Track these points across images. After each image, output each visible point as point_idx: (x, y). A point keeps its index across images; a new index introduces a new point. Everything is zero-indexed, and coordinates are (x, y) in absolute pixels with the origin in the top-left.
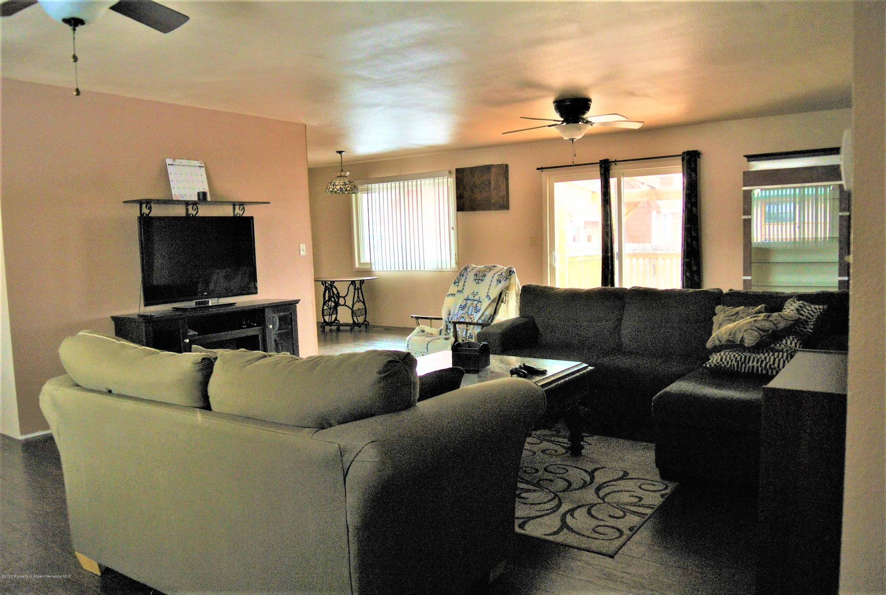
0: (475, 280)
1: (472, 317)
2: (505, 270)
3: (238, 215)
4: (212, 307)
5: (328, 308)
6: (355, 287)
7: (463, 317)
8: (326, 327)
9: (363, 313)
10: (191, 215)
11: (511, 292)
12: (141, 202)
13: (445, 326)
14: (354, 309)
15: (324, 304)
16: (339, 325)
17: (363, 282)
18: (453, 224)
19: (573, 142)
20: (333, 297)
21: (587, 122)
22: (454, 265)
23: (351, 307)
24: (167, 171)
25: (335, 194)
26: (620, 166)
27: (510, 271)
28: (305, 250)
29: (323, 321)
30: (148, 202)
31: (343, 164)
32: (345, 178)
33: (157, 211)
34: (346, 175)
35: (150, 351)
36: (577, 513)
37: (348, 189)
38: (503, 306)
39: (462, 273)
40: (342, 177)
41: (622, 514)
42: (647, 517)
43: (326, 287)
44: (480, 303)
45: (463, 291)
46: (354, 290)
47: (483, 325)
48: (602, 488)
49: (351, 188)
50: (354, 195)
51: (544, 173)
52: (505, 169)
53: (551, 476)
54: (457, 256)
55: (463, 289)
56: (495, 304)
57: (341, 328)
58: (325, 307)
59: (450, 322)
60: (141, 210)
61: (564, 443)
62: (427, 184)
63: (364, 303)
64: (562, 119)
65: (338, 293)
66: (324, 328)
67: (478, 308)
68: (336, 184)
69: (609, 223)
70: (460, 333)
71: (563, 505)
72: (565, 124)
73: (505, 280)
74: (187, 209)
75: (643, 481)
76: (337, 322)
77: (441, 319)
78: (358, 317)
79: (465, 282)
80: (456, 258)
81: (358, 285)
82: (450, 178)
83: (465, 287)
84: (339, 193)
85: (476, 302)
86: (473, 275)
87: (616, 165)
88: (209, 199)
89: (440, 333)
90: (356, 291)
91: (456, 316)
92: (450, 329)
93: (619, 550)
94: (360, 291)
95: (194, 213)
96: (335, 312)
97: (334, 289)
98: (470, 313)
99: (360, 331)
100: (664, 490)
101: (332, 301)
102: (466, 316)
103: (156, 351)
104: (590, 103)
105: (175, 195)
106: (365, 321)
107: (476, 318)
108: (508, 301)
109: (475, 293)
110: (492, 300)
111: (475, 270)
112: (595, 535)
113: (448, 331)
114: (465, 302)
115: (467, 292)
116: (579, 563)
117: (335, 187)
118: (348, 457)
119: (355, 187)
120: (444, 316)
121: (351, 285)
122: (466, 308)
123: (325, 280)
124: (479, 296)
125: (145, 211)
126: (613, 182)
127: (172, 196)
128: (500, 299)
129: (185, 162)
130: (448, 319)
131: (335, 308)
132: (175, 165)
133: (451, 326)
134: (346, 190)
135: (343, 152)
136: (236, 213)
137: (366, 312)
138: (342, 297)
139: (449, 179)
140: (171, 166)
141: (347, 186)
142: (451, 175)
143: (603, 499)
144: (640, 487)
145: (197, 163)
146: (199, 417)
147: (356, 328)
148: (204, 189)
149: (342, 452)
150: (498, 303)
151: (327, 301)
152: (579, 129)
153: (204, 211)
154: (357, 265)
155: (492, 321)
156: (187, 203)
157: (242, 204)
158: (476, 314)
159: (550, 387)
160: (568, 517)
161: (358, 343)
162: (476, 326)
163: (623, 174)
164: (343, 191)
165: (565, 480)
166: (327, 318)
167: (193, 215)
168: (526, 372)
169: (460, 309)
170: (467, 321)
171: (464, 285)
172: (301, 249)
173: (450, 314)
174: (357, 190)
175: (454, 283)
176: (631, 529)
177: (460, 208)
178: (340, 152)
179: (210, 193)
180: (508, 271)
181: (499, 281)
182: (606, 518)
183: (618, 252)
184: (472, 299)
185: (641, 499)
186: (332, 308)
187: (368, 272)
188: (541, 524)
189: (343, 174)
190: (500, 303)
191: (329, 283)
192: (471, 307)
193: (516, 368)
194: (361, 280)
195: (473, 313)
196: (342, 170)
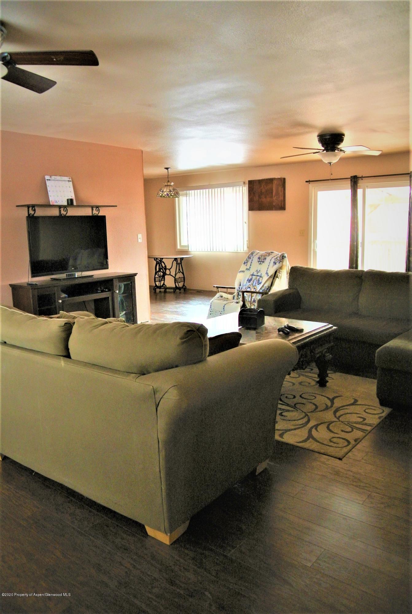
0: (259, 262)
1: (255, 287)
2: (279, 255)
3: (95, 215)
4: (77, 278)
5: (158, 276)
6: (177, 262)
7: (249, 287)
8: (157, 289)
9: (183, 280)
10: (63, 215)
11: (283, 271)
12: (28, 206)
13: (237, 293)
14: (176, 277)
15: (156, 274)
16: (166, 288)
17: (183, 259)
18: (246, 219)
19: (330, 165)
20: (162, 269)
21: (341, 150)
22: (246, 248)
23: (174, 276)
24: (46, 184)
25: (163, 198)
26: (365, 180)
27: (283, 256)
28: (141, 238)
29: (155, 285)
30: (33, 206)
31: (169, 176)
32: (170, 186)
33: (39, 212)
34: (171, 185)
35: (31, 316)
36: (319, 428)
37: (172, 194)
38: (277, 281)
39: (250, 256)
40: (168, 186)
41: (350, 429)
42: (367, 432)
43: (157, 262)
44: (261, 278)
45: (250, 269)
46: (176, 265)
47: (262, 294)
48: (338, 411)
49: (174, 194)
50: (177, 199)
51: (311, 185)
52: (283, 181)
53: (304, 401)
54: (248, 242)
55: (250, 268)
56: (271, 279)
57: (167, 290)
58: (157, 276)
59: (240, 291)
60: (28, 211)
61: (315, 378)
62: (228, 191)
63: (183, 273)
64: (323, 148)
65: (165, 266)
66: (156, 290)
67: (260, 281)
68: (164, 191)
69: (356, 221)
70: (247, 298)
71: (311, 422)
72: (325, 151)
73: (279, 263)
74: (60, 211)
75: (367, 406)
76: (164, 286)
77: (234, 288)
78: (179, 283)
79: (251, 263)
80: (247, 243)
81: (179, 261)
82: (244, 186)
83: (251, 266)
84: (166, 197)
85: (258, 277)
86: (257, 258)
87: (362, 179)
88: (75, 203)
89: (234, 298)
90: (178, 265)
91: (245, 286)
92: (240, 295)
93: (346, 454)
94: (180, 265)
95: (65, 213)
96: (163, 279)
97: (162, 263)
98: (254, 284)
99: (180, 293)
100: (381, 413)
101: (161, 272)
102: (251, 287)
103: (34, 317)
104: (344, 137)
105: (51, 201)
106: (184, 285)
107: (258, 288)
108: (281, 277)
109: (258, 271)
110: (269, 276)
111: (259, 254)
112: (332, 444)
113: (239, 297)
114: (251, 276)
115: (253, 271)
116: (318, 463)
117: (163, 193)
118: (158, 396)
119: (177, 193)
120: (236, 286)
121: (174, 261)
122: (252, 281)
123: (156, 257)
124: (261, 273)
125: (31, 212)
126: (360, 192)
127: (50, 202)
128: (275, 276)
129: (58, 178)
130: (239, 288)
131: (163, 276)
132: (52, 180)
133: (241, 294)
134: (171, 195)
135: (169, 168)
136: (94, 213)
137: (184, 279)
138: (168, 269)
139: (243, 188)
140: (49, 181)
141: (172, 192)
142: (246, 185)
143: (338, 418)
144: (365, 411)
145: (66, 178)
146: (63, 363)
147: (177, 290)
148: (72, 197)
149: (155, 392)
150: (274, 278)
151: (157, 272)
152: (335, 155)
153: (72, 212)
154: (179, 247)
155: (269, 291)
156: (60, 207)
157: (97, 207)
158: (258, 285)
159: (305, 341)
160: (314, 430)
161: (178, 302)
162: (258, 294)
163: (367, 186)
164: (169, 196)
165: (314, 404)
166: (157, 283)
167: (64, 215)
168: (289, 331)
169: (248, 281)
170: (252, 290)
171: (251, 265)
172: (139, 237)
173: (240, 285)
174: (179, 195)
175: (244, 263)
176: (356, 440)
177: (251, 208)
178: (167, 169)
179: (76, 199)
180: (282, 256)
181: (275, 263)
182: (340, 432)
183: (361, 241)
184: (256, 275)
185: (364, 419)
186: (161, 276)
187: (186, 252)
188: (295, 435)
189: (169, 184)
190: (275, 278)
191: (159, 259)
192: (255, 281)
193: (282, 328)
194: (181, 258)
195: (256, 285)
196: (168, 181)
